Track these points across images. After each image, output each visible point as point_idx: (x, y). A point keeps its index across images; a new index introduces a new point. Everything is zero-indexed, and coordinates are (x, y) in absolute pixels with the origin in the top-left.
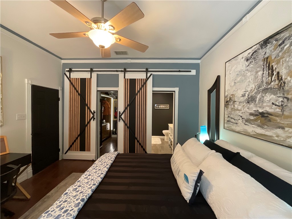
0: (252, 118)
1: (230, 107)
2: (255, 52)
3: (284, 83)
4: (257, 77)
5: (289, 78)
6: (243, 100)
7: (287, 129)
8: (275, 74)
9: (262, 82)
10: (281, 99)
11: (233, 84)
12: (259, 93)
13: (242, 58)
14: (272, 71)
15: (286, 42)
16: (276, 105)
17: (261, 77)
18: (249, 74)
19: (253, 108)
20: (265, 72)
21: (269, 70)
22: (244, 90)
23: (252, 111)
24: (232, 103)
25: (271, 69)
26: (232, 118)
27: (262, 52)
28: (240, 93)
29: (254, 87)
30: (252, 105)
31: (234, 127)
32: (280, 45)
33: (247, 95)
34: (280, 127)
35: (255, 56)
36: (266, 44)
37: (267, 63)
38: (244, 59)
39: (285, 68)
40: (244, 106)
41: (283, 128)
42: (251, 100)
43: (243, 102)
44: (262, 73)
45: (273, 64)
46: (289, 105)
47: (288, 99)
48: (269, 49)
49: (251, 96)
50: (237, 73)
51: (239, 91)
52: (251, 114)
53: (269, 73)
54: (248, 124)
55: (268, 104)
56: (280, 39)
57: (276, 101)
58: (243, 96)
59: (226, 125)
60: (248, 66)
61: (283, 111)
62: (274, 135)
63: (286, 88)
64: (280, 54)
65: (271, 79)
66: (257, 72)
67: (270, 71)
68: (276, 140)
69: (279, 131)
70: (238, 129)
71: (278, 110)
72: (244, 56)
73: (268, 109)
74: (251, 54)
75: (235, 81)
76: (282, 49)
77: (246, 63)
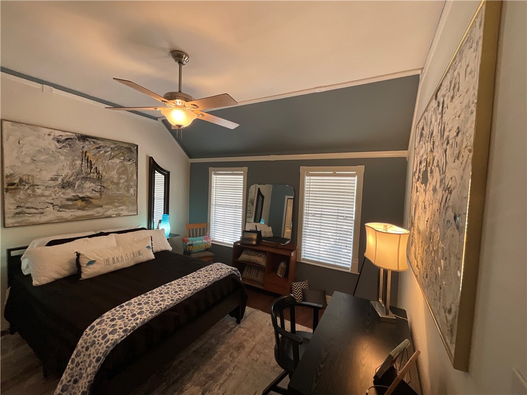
0: (70, 203)
1: (22, 192)
2: (71, 139)
3: (102, 176)
4: (75, 164)
5: (104, 174)
6: (55, 185)
7: (104, 207)
8: (93, 168)
9: (82, 170)
10: (99, 187)
11: (28, 160)
12: (78, 180)
13: (49, 135)
14: (91, 165)
15: (101, 149)
16: (95, 191)
17: (79, 166)
18: (62, 158)
19: (70, 193)
20: (84, 163)
21: (88, 162)
22: (56, 174)
23: (69, 197)
24: (26, 187)
26: (28, 208)
27: (79, 144)
28: (47, 175)
29: (71, 173)
30: (69, 191)
31: (37, 219)
32: (97, 148)
33: (60, 180)
34: (99, 207)
35: (70, 143)
36: (84, 139)
37: (85, 156)
38: (52, 137)
39: (102, 166)
40: (56, 191)
41: (102, 206)
42: (66, 185)
43: (54, 187)
44: (81, 162)
45: (92, 160)
46: (105, 191)
47: (104, 187)
48: (87, 146)
49: (68, 182)
50: (38, 149)
51: (43, 172)
52: (68, 200)
53: (88, 165)
54: (64, 210)
55: (88, 190)
56: (97, 144)
57: (96, 188)
58: (54, 179)
60: (60, 148)
61: (101, 195)
62: (95, 213)
63: (103, 180)
64: (97, 155)
65: (91, 171)
66: (74, 161)
67: (89, 164)
68: (97, 216)
69: (99, 209)
70: (44, 219)
71: (98, 194)
72: (53, 134)
73: (88, 194)
74: (64, 138)
75: (34, 158)
76: (99, 152)
77: (57, 144)
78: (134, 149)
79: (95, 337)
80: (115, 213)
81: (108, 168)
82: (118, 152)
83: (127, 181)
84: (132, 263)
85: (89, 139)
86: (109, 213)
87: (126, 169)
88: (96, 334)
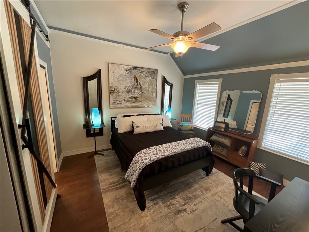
0: (130, 99)
1: (115, 94)
2: (131, 69)
4: (132, 81)
5: (143, 86)
9: (134, 84)
10: (141, 92)
11: (117, 80)
12: (133, 89)
13: (123, 68)
14: (138, 82)
15: (142, 73)
16: (139, 94)
18: (127, 78)
19: (130, 95)
20: (135, 80)
22: (125, 86)
23: (130, 97)
24: (116, 92)
25: (137, 80)
26: (117, 101)
27: (134, 71)
28: (122, 87)
29: (130, 86)
30: (130, 94)
31: (119, 106)
32: (140, 73)
33: (127, 89)
34: (140, 102)
35: (130, 71)
36: (135, 69)
37: (136, 77)
38: (124, 69)
39: (142, 82)
40: (125, 94)
41: (142, 102)
42: (129, 91)
43: (125, 92)
46: (143, 94)
47: (143, 92)
48: (137, 72)
49: (129, 90)
50: (120, 75)
51: (121, 85)
52: (130, 98)
54: (128, 102)
55: (137, 94)
56: (140, 71)
58: (125, 89)
59: (111, 106)
60: (127, 74)
61: (141, 96)
63: (142, 89)
64: (140, 76)
65: (138, 84)
66: (132, 79)
68: (140, 106)
69: (140, 103)
70: (122, 106)
71: (140, 96)
72: (124, 67)
73: (137, 96)
74: (128, 69)
75: (119, 79)
76: (141, 74)
77: (126, 72)
78: (155, 72)
79: (139, 159)
80: (147, 105)
81: (144, 83)
82: (149, 74)
83: (152, 89)
84: (153, 130)
85: (137, 69)
86: (145, 105)
87: (152, 83)
88: (139, 158)
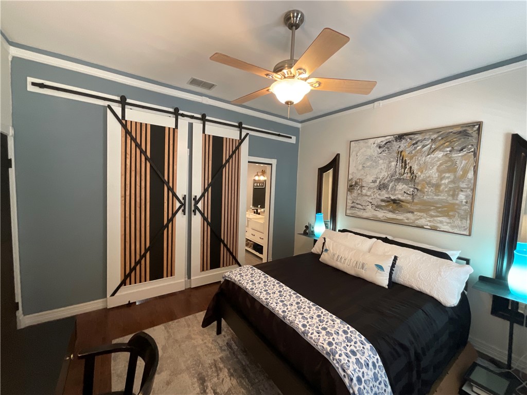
0: (383, 204)
1: (355, 191)
2: (389, 142)
3: (416, 176)
4: (391, 166)
5: (419, 173)
6: (374, 186)
7: (415, 213)
8: (408, 168)
9: (396, 172)
10: (412, 189)
11: (360, 167)
12: (392, 182)
13: (374, 143)
14: (406, 165)
15: (419, 144)
16: (407, 194)
17: (394, 168)
18: (381, 161)
19: (384, 195)
20: (398, 163)
21: (402, 163)
22: (375, 176)
23: (384, 198)
24: (358, 188)
25: (404, 162)
26: (357, 204)
27: (396, 145)
28: (370, 179)
29: (386, 175)
30: (384, 192)
31: (360, 213)
32: (414, 144)
33: (378, 182)
34: (409, 212)
35: (389, 146)
36: (401, 139)
37: (401, 156)
38: (375, 145)
39: (417, 165)
40: (374, 192)
41: (412, 212)
42: (383, 187)
43: (374, 188)
44: (395, 164)
45: (406, 159)
46: (418, 194)
47: (418, 190)
48: (403, 144)
49: (383, 184)
50: (366, 157)
51: (368, 176)
52: (382, 201)
53: (402, 165)
54: (378, 210)
55: (401, 192)
56: (414, 139)
57: (408, 190)
58: (374, 182)
59: (348, 212)
60: (380, 153)
61: (413, 199)
62: (404, 219)
63: (417, 181)
64: (413, 152)
65: (404, 171)
66: (390, 162)
67: (403, 164)
68: (406, 223)
69: (409, 215)
70: (365, 215)
71: (409, 198)
72: (376, 142)
73: (400, 197)
74: (384, 142)
75: (364, 165)
76: (415, 148)
77: (378, 150)
80: (429, 224)
81: (424, 167)
82: (442, 142)
83: (453, 182)
84: (351, 272)
85: (406, 137)
86: (422, 222)
87: (454, 163)
